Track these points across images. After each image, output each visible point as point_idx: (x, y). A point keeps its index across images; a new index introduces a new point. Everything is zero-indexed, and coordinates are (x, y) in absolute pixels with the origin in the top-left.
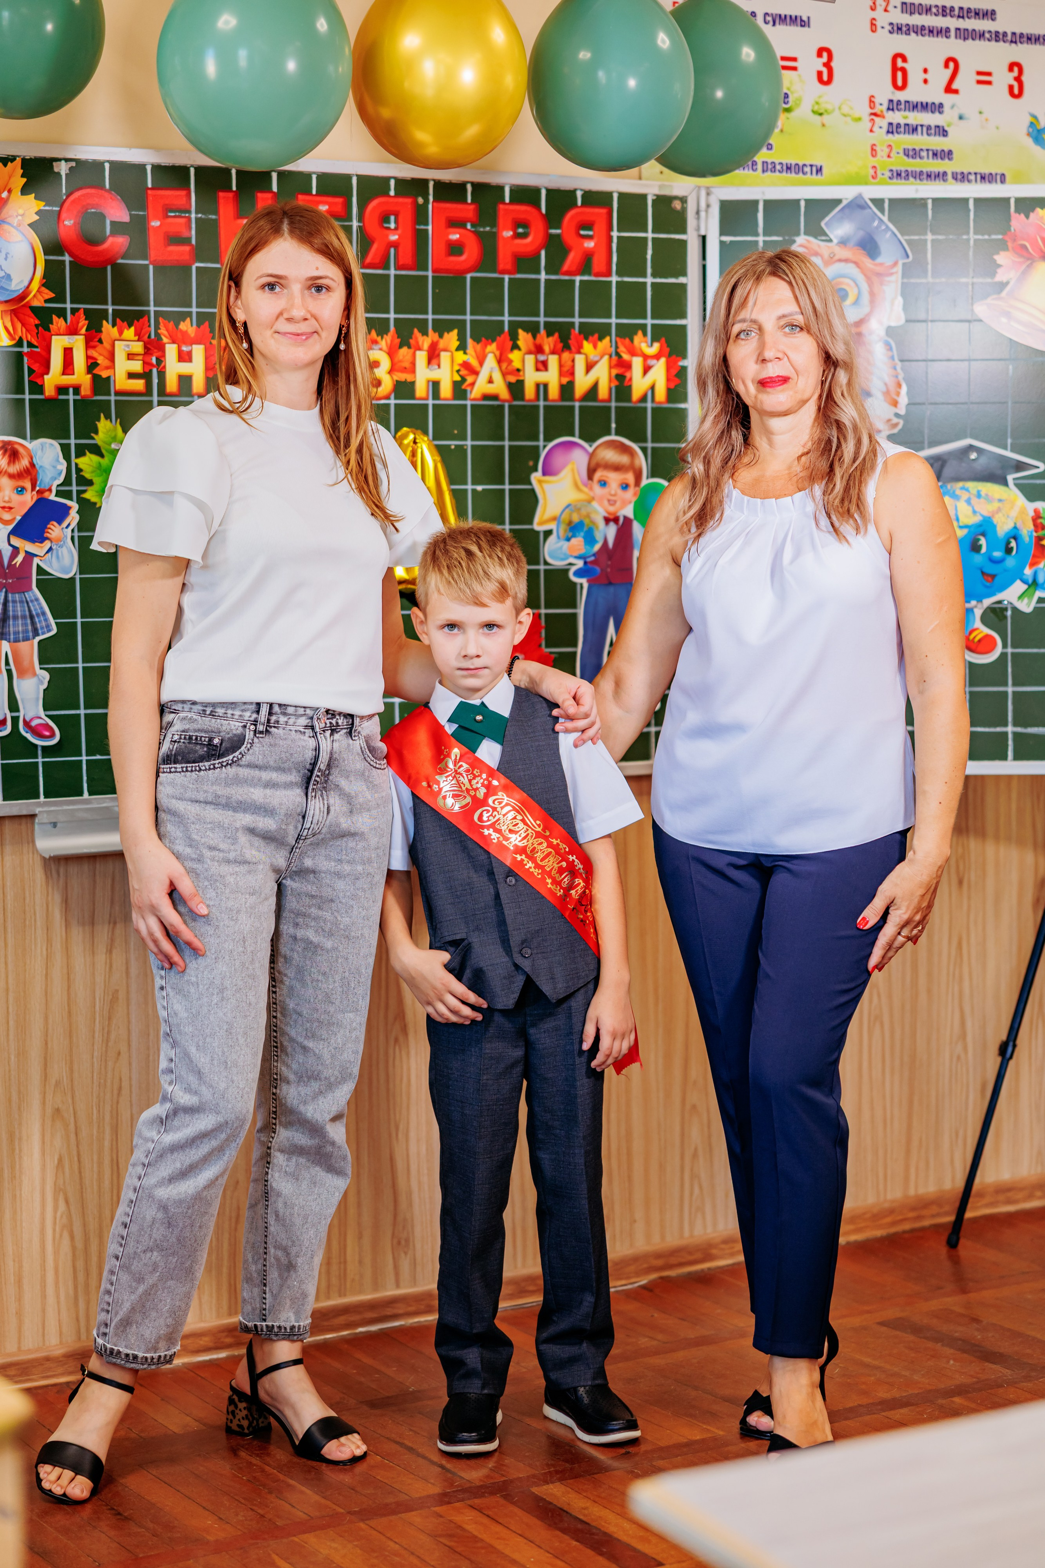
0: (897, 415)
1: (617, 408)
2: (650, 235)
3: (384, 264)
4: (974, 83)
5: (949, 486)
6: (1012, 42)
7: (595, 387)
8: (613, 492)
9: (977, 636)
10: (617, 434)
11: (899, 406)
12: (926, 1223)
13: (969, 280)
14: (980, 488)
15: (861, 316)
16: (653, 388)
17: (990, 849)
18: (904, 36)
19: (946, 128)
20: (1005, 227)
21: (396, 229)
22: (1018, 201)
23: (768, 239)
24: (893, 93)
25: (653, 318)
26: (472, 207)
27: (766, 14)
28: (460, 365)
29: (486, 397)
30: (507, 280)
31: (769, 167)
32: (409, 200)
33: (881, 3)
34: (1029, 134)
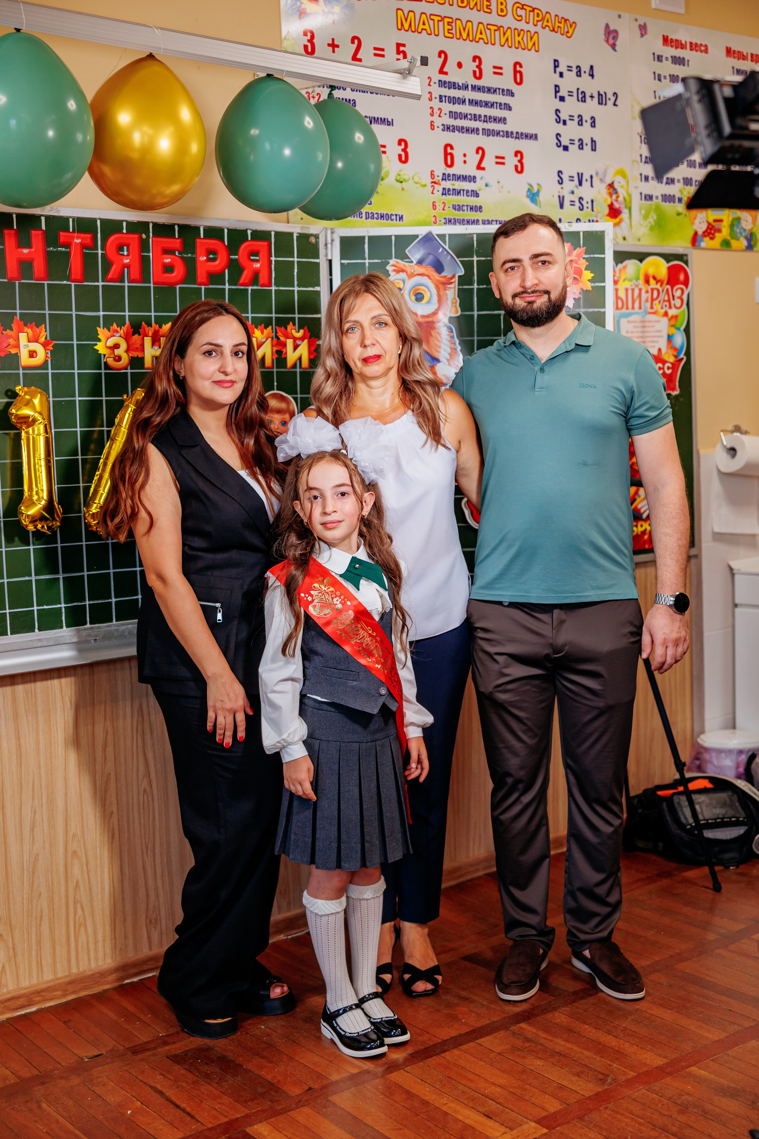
0: (456, 374)
1: (277, 372)
3: (121, 279)
4: (494, 163)
6: (516, 138)
7: (265, 358)
8: (277, 427)
10: (278, 389)
15: (433, 310)
16: (300, 358)
18: (451, 133)
19: (478, 192)
21: (128, 255)
23: (371, 261)
24: (445, 169)
25: (299, 313)
26: (179, 241)
30: (203, 289)
31: (370, 216)
32: (136, 236)
33: (436, 112)
34: (527, 196)
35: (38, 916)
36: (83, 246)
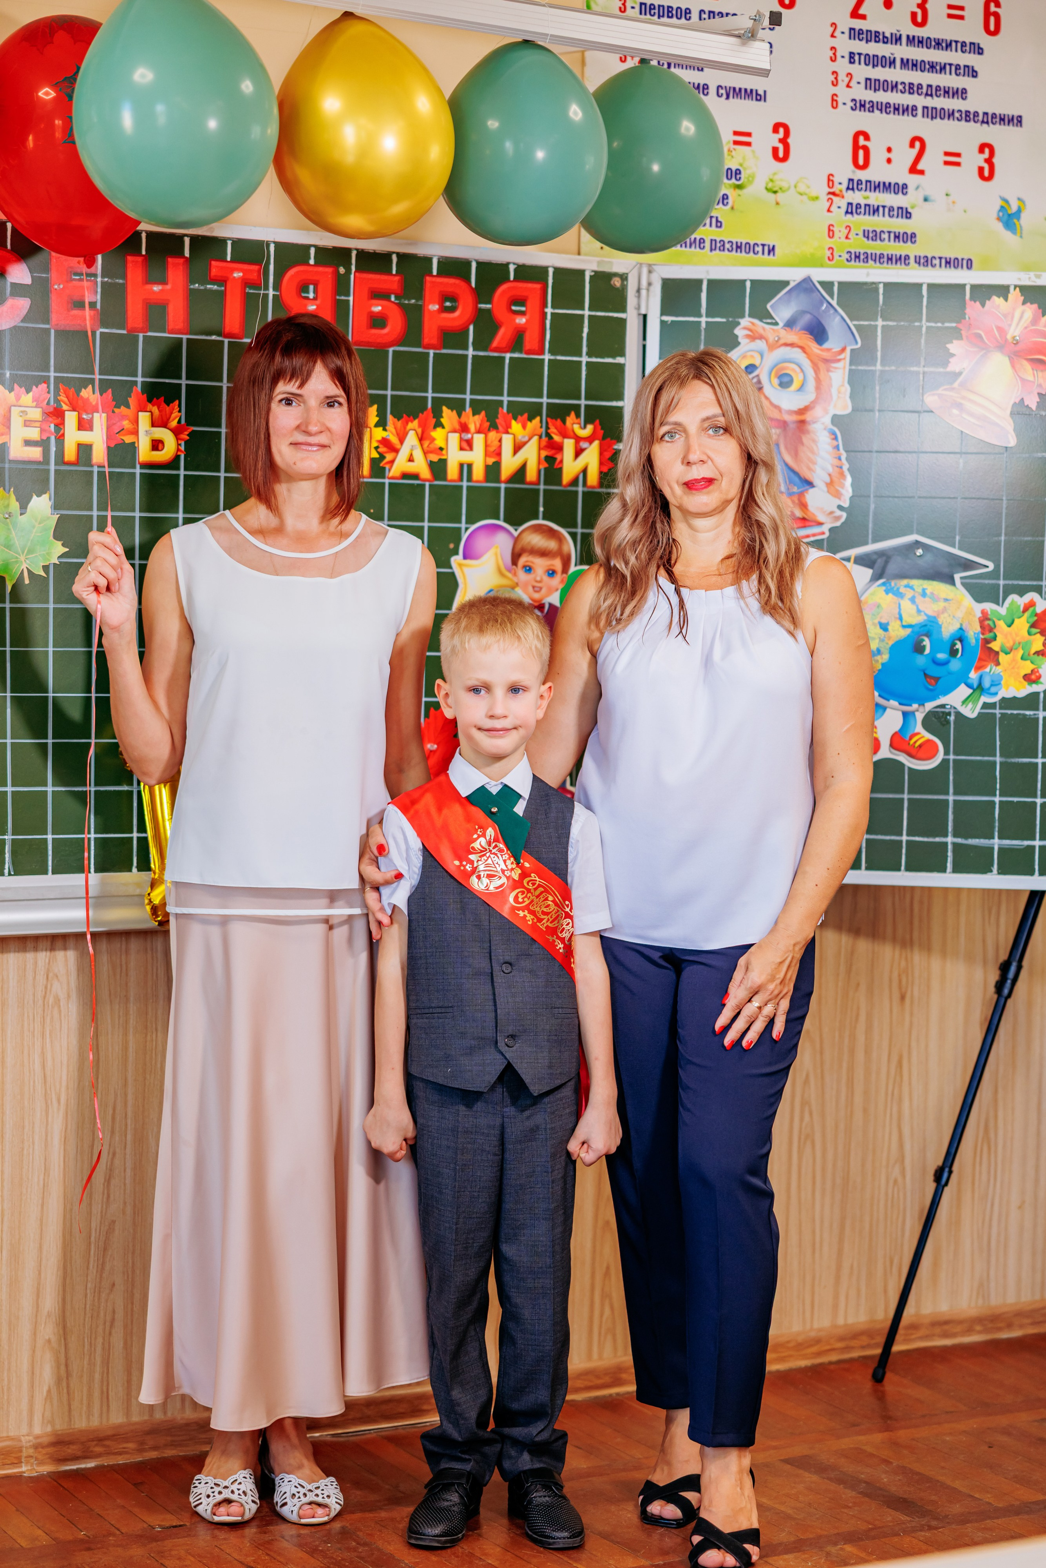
0: (840, 508)
1: (545, 490)
2: (587, 313)
4: (942, 163)
5: (893, 583)
6: (983, 122)
7: (523, 469)
8: (538, 579)
9: (918, 741)
10: (544, 518)
11: (842, 498)
12: (855, 1354)
13: (921, 369)
14: (925, 587)
15: (807, 403)
16: (585, 471)
17: (936, 963)
18: (867, 113)
19: (909, 210)
20: (961, 316)
21: (315, 299)
22: (974, 287)
23: (710, 320)
24: (854, 172)
25: (587, 398)
26: (397, 278)
27: (719, 87)
28: (379, 441)
29: (405, 475)
30: (431, 355)
31: (717, 246)
32: (330, 270)
33: (843, 78)
34: (999, 219)
35: (108, 1318)
36: (246, 283)
